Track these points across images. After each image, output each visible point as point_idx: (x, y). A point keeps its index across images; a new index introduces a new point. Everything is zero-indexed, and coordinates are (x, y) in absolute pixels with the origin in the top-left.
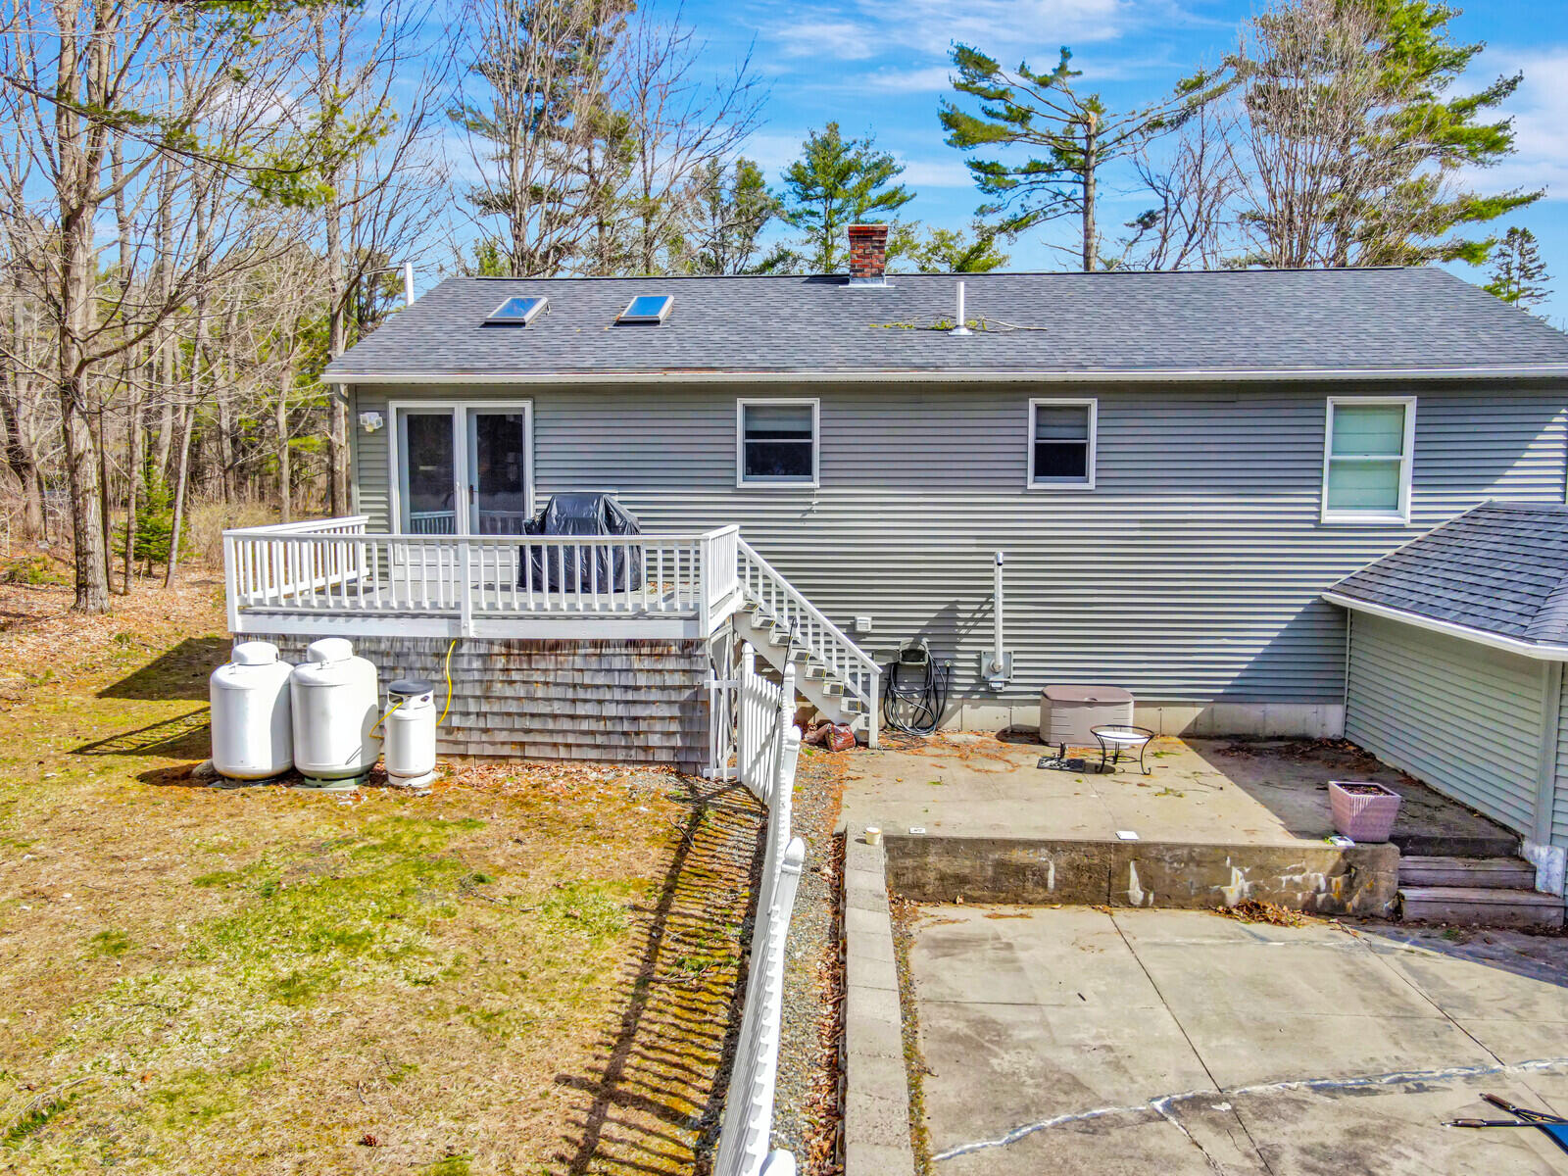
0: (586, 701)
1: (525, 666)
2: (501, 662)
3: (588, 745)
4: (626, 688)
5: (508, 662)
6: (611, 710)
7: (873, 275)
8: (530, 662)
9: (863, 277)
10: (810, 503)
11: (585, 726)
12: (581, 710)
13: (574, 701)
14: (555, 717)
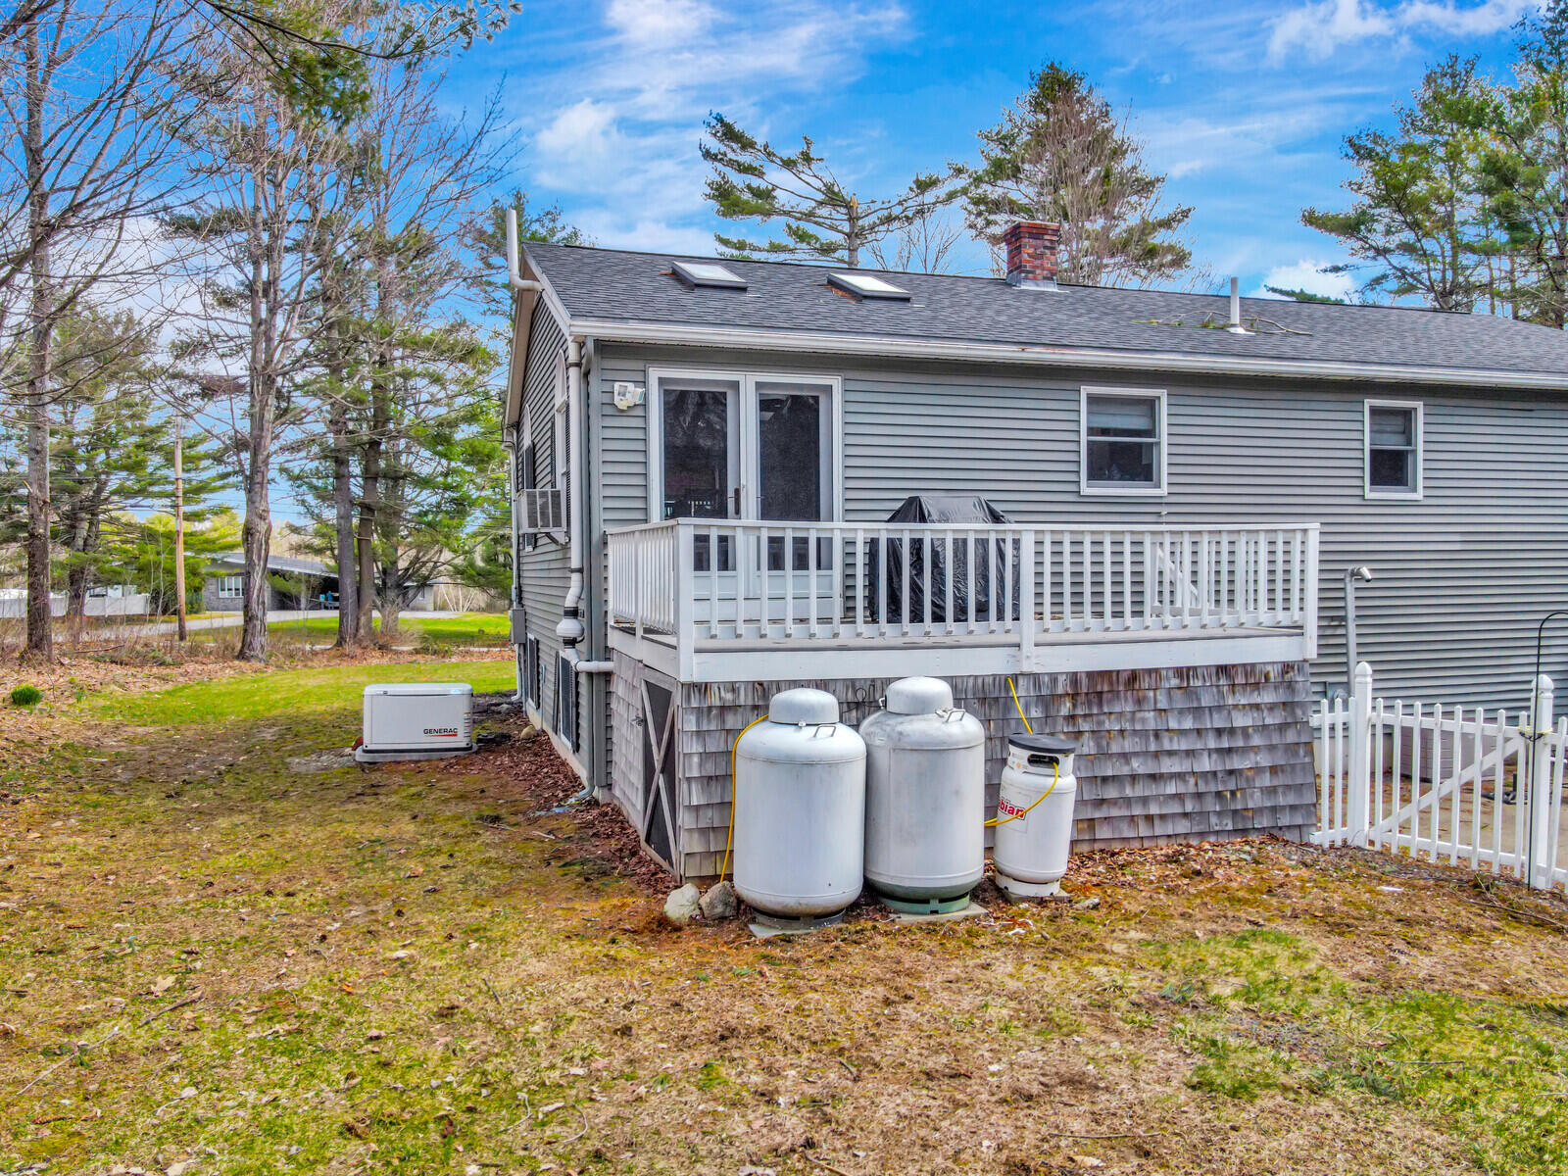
0: (1170, 753)
1: (1095, 711)
2: (1066, 708)
3: (1174, 815)
4: (1219, 732)
5: (1074, 706)
6: (1206, 764)
7: (1045, 278)
8: (1100, 705)
9: (1035, 279)
10: (1159, 514)
11: (1171, 788)
12: (1169, 766)
13: (1157, 755)
14: (1134, 778)
